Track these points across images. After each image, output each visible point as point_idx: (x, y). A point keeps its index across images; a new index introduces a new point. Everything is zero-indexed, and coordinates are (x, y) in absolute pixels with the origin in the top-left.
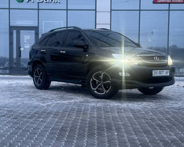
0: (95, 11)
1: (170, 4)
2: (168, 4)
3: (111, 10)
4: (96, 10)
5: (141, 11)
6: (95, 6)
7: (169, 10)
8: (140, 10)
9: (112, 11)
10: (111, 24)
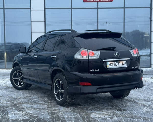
0: (30, 10)
1: (99, 3)
2: (97, 3)
3: (45, 8)
4: (30, 8)
5: (73, 10)
6: (30, 5)
7: (98, 8)
8: (71, 8)
9: (46, 10)
10: (45, 22)
